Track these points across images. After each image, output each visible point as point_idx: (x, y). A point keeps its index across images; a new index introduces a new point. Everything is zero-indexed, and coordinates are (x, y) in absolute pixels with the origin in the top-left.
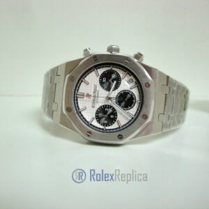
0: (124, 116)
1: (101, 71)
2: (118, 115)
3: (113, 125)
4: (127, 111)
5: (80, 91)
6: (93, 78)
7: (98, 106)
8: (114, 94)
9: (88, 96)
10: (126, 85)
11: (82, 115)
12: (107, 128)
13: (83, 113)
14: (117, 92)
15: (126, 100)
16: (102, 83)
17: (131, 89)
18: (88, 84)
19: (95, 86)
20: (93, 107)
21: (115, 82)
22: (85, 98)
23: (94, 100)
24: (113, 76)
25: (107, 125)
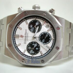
0: (44, 48)
1: (29, 21)
2: (41, 47)
4: (46, 45)
5: (16, 34)
6: (24, 25)
7: (28, 42)
8: (38, 35)
9: (22, 36)
10: (45, 29)
11: (18, 49)
12: (34, 56)
13: (18, 47)
14: (39, 33)
15: (45, 38)
16: (30, 28)
17: (48, 31)
18: (21, 29)
19: (26, 30)
20: (25, 43)
21: (38, 27)
22: (20, 38)
23: (25, 39)
24: (37, 24)
25: (34, 54)
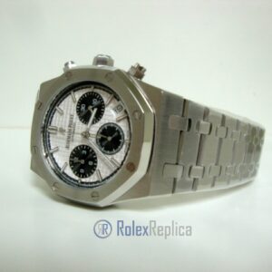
0: (106, 164)
1: (78, 95)
2: (98, 160)
3: (92, 176)
4: (110, 157)
5: (53, 124)
6: (69, 105)
7: (73, 146)
8: (95, 129)
9: (62, 131)
10: (111, 115)
11: (54, 159)
12: (83, 180)
13: (55, 156)
14: (99, 125)
15: (111, 139)
16: (79, 111)
18: (62, 114)
19: (72, 117)
20: (68, 147)
21: (95, 110)
22: (59, 135)
23: (69, 138)
24: (95, 102)
25: (84, 175)
